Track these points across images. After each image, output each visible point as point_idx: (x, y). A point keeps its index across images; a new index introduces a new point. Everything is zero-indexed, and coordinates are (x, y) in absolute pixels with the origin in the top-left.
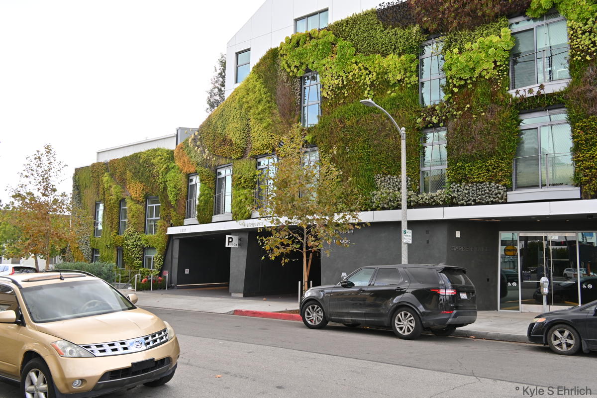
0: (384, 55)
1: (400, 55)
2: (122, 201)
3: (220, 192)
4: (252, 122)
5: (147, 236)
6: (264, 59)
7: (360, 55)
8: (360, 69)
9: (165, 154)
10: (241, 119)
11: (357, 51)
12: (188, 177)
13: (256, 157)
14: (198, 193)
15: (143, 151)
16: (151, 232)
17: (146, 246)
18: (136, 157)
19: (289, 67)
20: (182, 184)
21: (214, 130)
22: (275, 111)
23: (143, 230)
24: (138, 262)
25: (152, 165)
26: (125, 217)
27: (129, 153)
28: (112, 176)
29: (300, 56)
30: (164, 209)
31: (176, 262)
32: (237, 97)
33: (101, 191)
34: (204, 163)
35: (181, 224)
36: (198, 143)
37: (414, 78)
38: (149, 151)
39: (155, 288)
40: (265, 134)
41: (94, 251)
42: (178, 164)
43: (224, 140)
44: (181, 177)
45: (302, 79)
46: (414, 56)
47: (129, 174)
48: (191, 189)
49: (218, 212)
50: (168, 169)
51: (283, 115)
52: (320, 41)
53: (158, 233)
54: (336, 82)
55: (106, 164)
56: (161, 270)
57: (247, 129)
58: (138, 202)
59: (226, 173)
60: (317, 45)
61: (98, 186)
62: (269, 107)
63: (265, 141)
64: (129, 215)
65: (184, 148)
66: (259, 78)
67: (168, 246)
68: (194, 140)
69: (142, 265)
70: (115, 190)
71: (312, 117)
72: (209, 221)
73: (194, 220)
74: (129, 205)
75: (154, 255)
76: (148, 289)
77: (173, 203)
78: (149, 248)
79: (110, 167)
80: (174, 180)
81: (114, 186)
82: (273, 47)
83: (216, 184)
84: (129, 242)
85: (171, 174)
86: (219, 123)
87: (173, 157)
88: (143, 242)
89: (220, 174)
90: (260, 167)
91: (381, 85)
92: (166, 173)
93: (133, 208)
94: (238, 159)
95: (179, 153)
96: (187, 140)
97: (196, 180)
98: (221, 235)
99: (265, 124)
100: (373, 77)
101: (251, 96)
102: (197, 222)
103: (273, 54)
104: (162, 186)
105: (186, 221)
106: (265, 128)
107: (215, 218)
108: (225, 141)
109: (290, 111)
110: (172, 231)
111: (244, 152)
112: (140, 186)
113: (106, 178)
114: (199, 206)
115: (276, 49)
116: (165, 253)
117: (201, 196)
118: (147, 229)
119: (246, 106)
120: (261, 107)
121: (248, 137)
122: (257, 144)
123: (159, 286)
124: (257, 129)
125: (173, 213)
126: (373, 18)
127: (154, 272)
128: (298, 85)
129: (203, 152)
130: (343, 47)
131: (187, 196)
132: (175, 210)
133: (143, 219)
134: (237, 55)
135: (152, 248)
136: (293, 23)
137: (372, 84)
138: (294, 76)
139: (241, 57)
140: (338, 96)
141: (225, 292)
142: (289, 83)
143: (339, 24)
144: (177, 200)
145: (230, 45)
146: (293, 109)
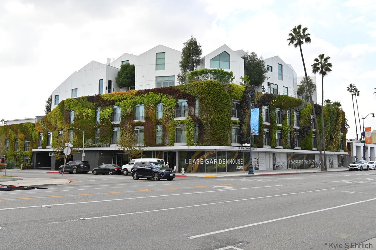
0: (89, 109)
1: (91, 109)
2: (16, 140)
4: (57, 121)
5: (26, 152)
6: (61, 103)
7: (83, 108)
8: (83, 111)
9: (32, 125)
10: (55, 119)
11: (83, 106)
12: (39, 133)
13: (59, 131)
15: (24, 122)
17: (25, 155)
18: (21, 124)
19: (67, 107)
20: (37, 135)
21: (48, 120)
22: (63, 119)
23: (24, 150)
24: (22, 160)
25: (27, 128)
26: (17, 145)
27: (19, 123)
28: (12, 130)
29: (69, 105)
30: (31, 143)
31: (35, 160)
32: (54, 112)
33: (8, 136)
34: (44, 130)
35: (37, 148)
36: (43, 123)
37: (94, 116)
38: (26, 123)
39: (28, 169)
42: (36, 128)
44: (37, 133)
45: (70, 111)
46: (94, 110)
47: (18, 130)
48: (40, 137)
49: (48, 145)
50: (33, 130)
51: (65, 120)
52: (74, 102)
53: (29, 151)
54: (78, 114)
55: (10, 126)
56: (30, 163)
57: (56, 122)
58: (22, 140)
59: (51, 133)
61: (7, 134)
62: (62, 117)
63: (61, 127)
64: (19, 145)
65: (38, 123)
66: (59, 108)
67: (32, 155)
68: (42, 122)
69: (23, 162)
71: (73, 123)
72: (45, 148)
73: (41, 147)
75: (28, 158)
76: (25, 169)
77: (34, 141)
78: (26, 156)
79: (12, 127)
80: (35, 134)
81: (13, 134)
82: (63, 100)
83: (48, 137)
84: (19, 154)
85: (34, 132)
86: (49, 118)
87: (34, 126)
88: (24, 154)
89: (49, 133)
90: (60, 133)
91: (88, 116)
92: (32, 131)
93: (20, 142)
94: (54, 130)
95: (36, 125)
96: (39, 121)
97: (42, 134)
98: (48, 152)
99: (60, 122)
100: (86, 114)
101: (57, 113)
102: (42, 148)
103: (63, 102)
104: (30, 135)
105: (39, 148)
106: (61, 123)
107: (47, 147)
108: (50, 124)
109: (67, 119)
110: (34, 150)
111: (55, 128)
112: (23, 135)
113: (10, 131)
114: (42, 143)
115: (64, 101)
116: (32, 157)
117: (43, 140)
118: (26, 149)
119: (56, 115)
120: (60, 117)
121: (56, 124)
122: (59, 127)
123: (29, 168)
124: (59, 123)
125: (34, 145)
126: (86, 98)
127: (28, 164)
128: (69, 113)
129: (44, 126)
130: (79, 105)
131: (39, 139)
132: (35, 144)
133: (24, 146)
134: (55, 96)
135: (27, 156)
136: (71, 90)
137: (86, 116)
138: (68, 110)
139: (57, 97)
140: (78, 117)
141: (50, 169)
142: (67, 112)
143: (79, 98)
144: (36, 140)
145: (53, 92)
146: (68, 119)
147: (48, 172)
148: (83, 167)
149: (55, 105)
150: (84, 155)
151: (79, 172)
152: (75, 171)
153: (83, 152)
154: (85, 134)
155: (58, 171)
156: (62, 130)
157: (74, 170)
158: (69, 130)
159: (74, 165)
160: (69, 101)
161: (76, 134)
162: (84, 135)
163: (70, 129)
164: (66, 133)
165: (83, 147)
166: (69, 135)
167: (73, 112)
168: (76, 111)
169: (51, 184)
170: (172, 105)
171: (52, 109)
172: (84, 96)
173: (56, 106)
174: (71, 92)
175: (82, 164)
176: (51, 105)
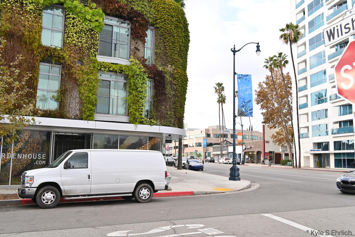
170: (97, 24)
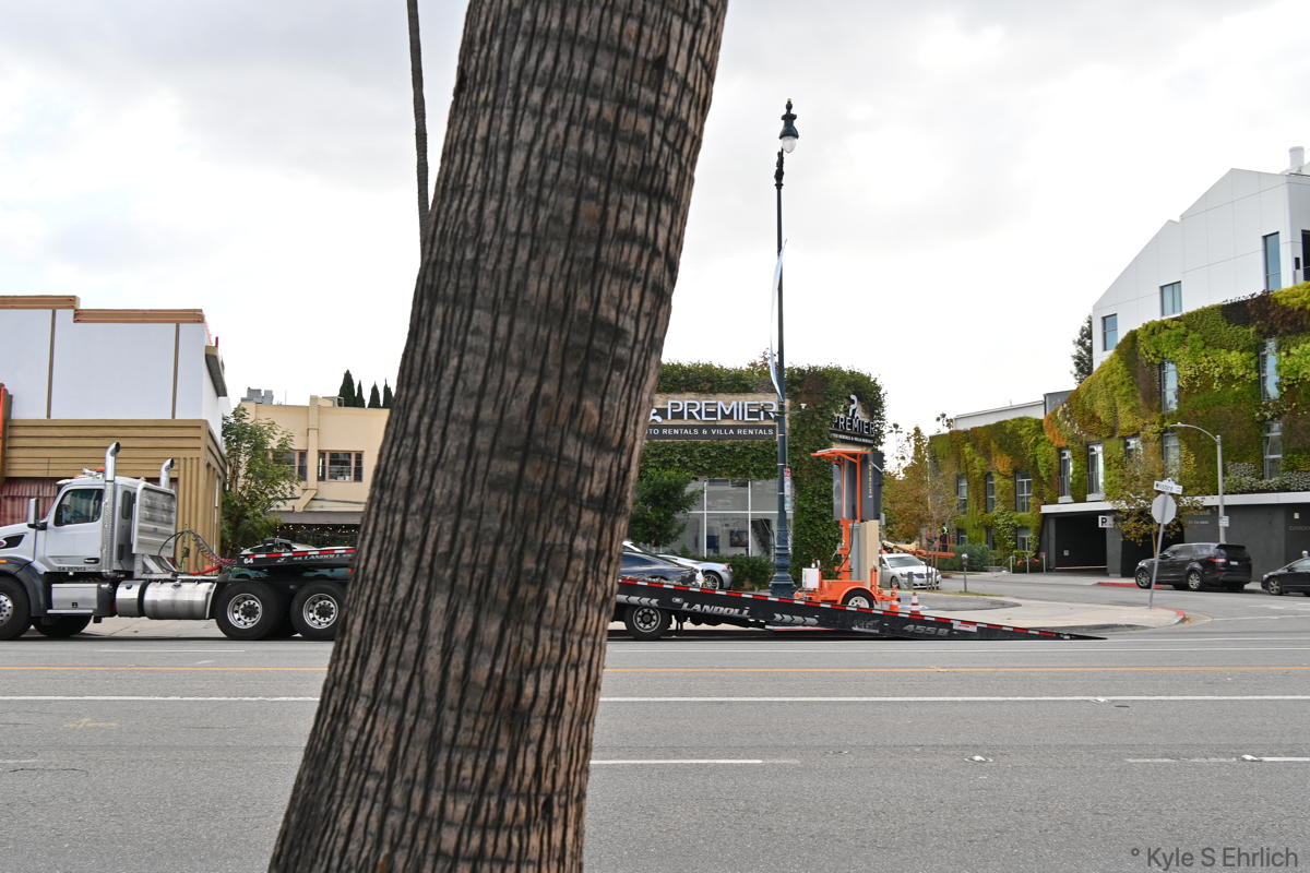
0: (1229, 351)
1: (1241, 352)
2: (988, 476)
3: (1093, 470)
4: (1118, 403)
5: (1019, 515)
6: (1124, 340)
7: (1208, 348)
8: (1209, 362)
9: (1033, 424)
10: (1108, 397)
11: (1206, 344)
12: (1060, 451)
13: (1124, 438)
14: (1071, 469)
15: (1007, 419)
16: (1023, 510)
17: (1019, 525)
18: (1000, 426)
19: (1147, 353)
20: (1054, 458)
21: (1083, 404)
22: (1138, 395)
23: (1013, 508)
24: (1011, 543)
25: (1019, 436)
26: (993, 494)
27: (992, 420)
28: (974, 446)
29: (1156, 345)
30: (1036, 485)
31: (1053, 543)
32: (1102, 375)
33: (962, 464)
34: (1075, 438)
35: (1056, 502)
36: (1068, 416)
37: (1254, 375)
38: (1014, 420)
39: (1032, 571)
40: (1129, 416)
41: (960, 531)
42: (1048, 436)
43: (1093, 416)
44: (1052, 450)
45: (1161, 366)
46: (1252, 354)
47: (993, 445)
48: (1063, 464)
49: (1091, 492)
50: (1037, 442)
51: (1145, 399)
52: (1173, 333)
53: (1031, 512)
54: (1189, 373)
55: (966, 432)
56: (1038, 551)
57: (1114, 409)
58: (1006, 477)
59: (1099, 449)
60: (1169, 337)
61: (958, 459)
62: (1133, 390)
63: (1131, 423)
64: (998, 491)
65: (1052, 418)
66: (1122, 359)
67: (1043, 525)
68: (1064, 411)
69: (1016, 547)
70: (979, 462)
71: (1174, 407)
72: (1084, 500)
73: (1068, 498)
74: (997, 480)
75: (1029, 536)
76: (1025, 572)
77: (1045, 479)
78: (1022, 527)
79: (971, 436)
80: (1045, 454)
81: (978, 459)
82: (1134, 328)
83: (1088, 461)
84: (1000, 521)
85: (1040, 448)
86: (1087, 398)
87: (1042, 427)
88: (1015, 522)
89: (1093, 450)
90: (1131, 447)
91: (1228, 379)
92: (1036, 446)
93: (1001, 483)
94: (1108, 437)
95: (1048, 424)
96: (1056, 411)
97: (1068, 454)
98: (1094, 515)
99: (1128, 407)
100: (1221, 370)
101: (1115, 377)
102: (1071, 501)
103: (1133, 337)
104: (1032, 460)
105: (1061, 499)
106: (1132, 410)
107: (1090, 497)
108: (1094, 418)
109: (1151, 397)
110: (1046, 509)
111: (1113, 431)
112: (1007, 459)
113: (967, 449)
114: (1071, 484)
115: (1136, 331)
116: (1041, 533)
117: (1074, 472)
118: (1019, 506)
119: (1111, 386)
120: (1124, 390)
121: (1115, 417)
122: (1124, 425)
123: (1036, 569)
124: (1123, 411)
125: (1046, 490)
126: (1218, 314)
127: (1030, 554)
128: (1157, 371)
129: (1073, 426)
130: (1193, 340)
131: (1060, 471)
132: (1048, 486)
133: (1012, 495)
134: (1104, 319)
135: (1025, 528)
136: (1158, 291)
137: (1220, 377)
138: (1153, 363)
139: (1108, 321)
140: (1192, 386)
141: (1104, 573)
142: (1148, 369)
143: (1190, 315)
144: (1049, 476)
145: (1096, 308)
146: (1154, 395)
147: (1100, 584)
148: (1224, 565)
149: (1105, 349)
150: (1224, 522)
151: (1211, 585)
152: (1194, 582)
153: (1221, 511)
154: (1223, 444)
155: (1133, 581)
156: (1136, 435)
157: (1192, 576)
158: (1163, 435)
159: (1191, 560)
160: (1153, 330)
161: (1189, 446)
162: (1219, 448)
163: (1166, 431)
164: (1152, 445)
165: (1220, 491)
166: (1163, 453)
167: (1170, 367)
168: (1182, 363)
169: (1116, 626)
171: (1096, 367)
172: (1206, 306)
173: (1110, 352)
174: (1158, 296)
175: (1221, 556)
176: (1090, 350)
